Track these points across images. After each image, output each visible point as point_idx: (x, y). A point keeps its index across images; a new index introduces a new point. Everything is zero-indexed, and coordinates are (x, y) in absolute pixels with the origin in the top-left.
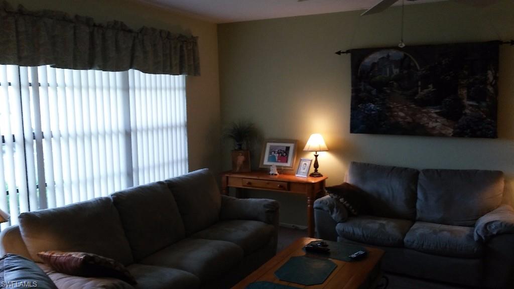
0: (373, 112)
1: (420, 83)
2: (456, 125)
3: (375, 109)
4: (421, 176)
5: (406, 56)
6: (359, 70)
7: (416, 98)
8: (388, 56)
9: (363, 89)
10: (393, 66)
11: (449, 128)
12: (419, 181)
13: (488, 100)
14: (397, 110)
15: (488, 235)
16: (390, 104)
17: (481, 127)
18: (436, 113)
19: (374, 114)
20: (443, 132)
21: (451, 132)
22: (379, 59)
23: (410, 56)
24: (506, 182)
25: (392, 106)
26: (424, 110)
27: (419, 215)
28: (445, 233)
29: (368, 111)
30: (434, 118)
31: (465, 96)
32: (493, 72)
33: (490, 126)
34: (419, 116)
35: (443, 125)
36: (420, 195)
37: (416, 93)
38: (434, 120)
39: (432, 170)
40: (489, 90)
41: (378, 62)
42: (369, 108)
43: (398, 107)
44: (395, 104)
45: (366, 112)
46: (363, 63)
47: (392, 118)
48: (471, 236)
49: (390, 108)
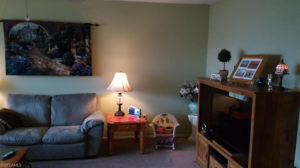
0: (21, 62)
1: (49, 44)
2: (71, 69)
3: (22, 60)
4: (53, 100)
5: (40, 27)
6: (10, 34)
7: (48, 53)
8: (29, 26)
9: (13, 47)
10: (32, 33)
11: (68, 71)
12: (52, 103)
13: (86, 55)
14: (37, 60)
15: (88, 128)
16: (32, 56)
17: (84, 70)
18: (60, 62)
19: (22, 63)
20: (65, 73)
21: (69, 73)
22: (23, 28)
23: (43, 28)
24: (97, 98)
25: (33, 58)
26: (53, 61)
27: (52, 123)
28: (66, 131)
29: (17, 60)
30: (58, 65)
31: (75, 53)
32: (88, 40)
33: (88, 69)
34: (50, 64)
35: (64, 69)
36: (53, 111)
37: (48, 50)
38: (59, 66)
39: (59, 95)
40: (87, 50)
41: (22, 30)
42: (18, 58)
43: (37, 58)
44: (35, 56)
45: (16, 61)
46: (12, 30)
47: (33, 65)
48: (80, 130)
49: (32, 59)
